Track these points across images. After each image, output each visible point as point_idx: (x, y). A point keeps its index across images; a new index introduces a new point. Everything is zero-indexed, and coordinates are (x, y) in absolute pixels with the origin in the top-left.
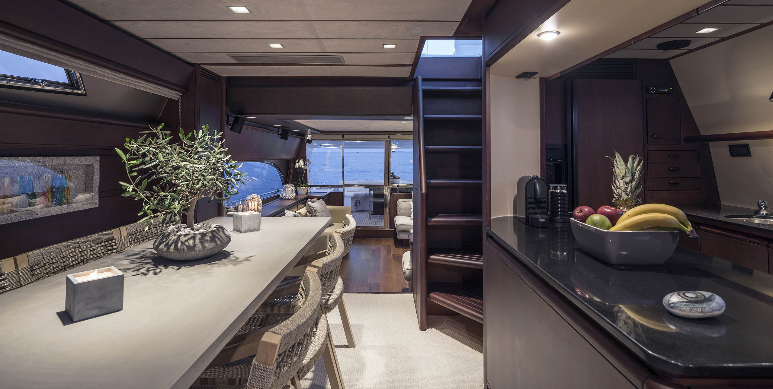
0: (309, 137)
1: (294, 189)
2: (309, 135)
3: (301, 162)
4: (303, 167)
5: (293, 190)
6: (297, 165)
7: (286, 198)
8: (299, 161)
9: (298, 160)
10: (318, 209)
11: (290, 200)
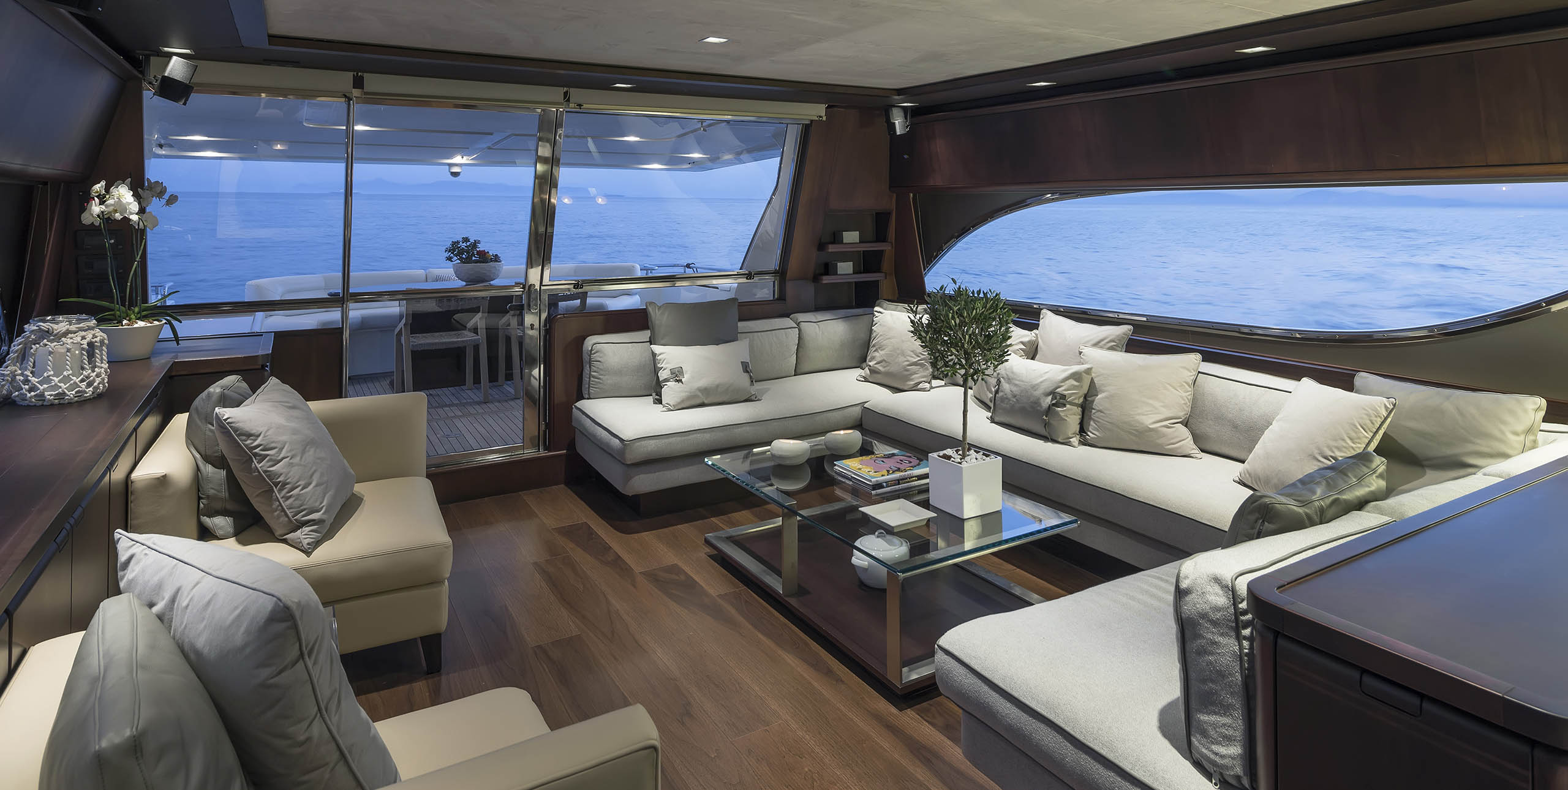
0: (176, 68)
1: (102, 342)
2: (175, 58)
3: (123, 194)
4: (135, 218)
5: (90, 344)
6: (96, 208)
7: (42, 395)
8: (107, 190)
9: (103, 183)
10: (284, 438)
11: (70, 404)
